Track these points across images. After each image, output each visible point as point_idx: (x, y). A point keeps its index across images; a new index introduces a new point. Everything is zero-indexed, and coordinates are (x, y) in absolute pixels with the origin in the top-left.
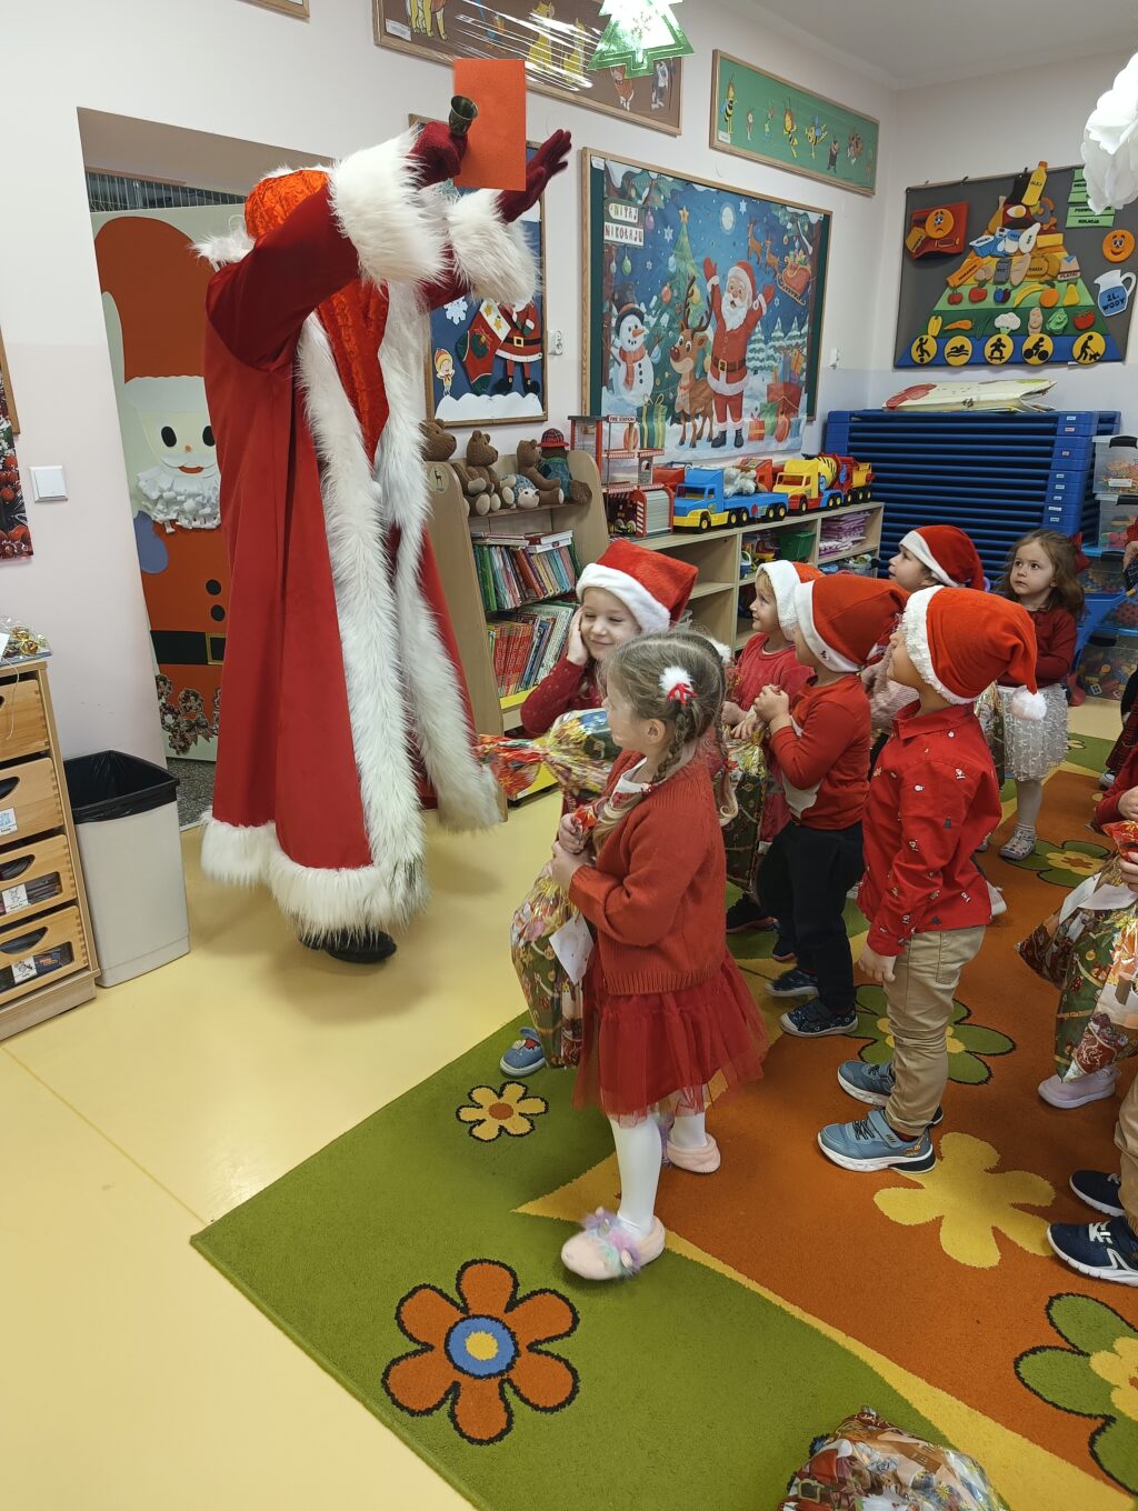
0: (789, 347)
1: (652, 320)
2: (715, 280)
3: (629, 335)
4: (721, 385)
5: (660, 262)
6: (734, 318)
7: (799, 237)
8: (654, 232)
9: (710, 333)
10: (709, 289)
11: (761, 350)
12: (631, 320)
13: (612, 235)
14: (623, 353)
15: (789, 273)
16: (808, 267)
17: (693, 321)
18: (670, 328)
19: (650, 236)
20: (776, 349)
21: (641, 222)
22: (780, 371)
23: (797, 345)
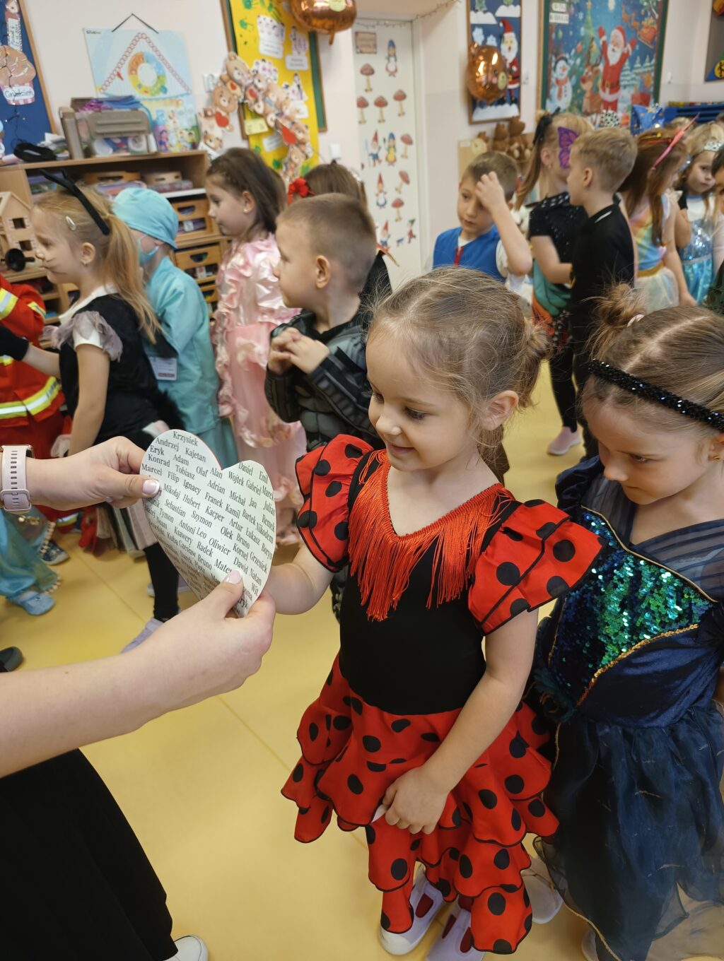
0: (644, 73)
1: (571, 62)
2: (604, 38)
3: (561, 70)
4: (606, 96)
5: (576, 31)
6: (614, 58)
7: (650, 10)
8: (574, 16)
9: (601, 67)
10: (601, 43)
11: (628, 75)
12: (561, 63)
13: (554, 19)
14: (558, 81)
15: (644, 31)
16: (655, 26)
17: (593, 61)
18: (581, 66)
19: (573, 18)
20: (637, 74)
21: (568, 11)
22: (638, 87)
23: (648, 72)
